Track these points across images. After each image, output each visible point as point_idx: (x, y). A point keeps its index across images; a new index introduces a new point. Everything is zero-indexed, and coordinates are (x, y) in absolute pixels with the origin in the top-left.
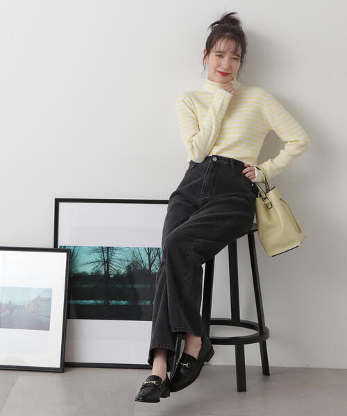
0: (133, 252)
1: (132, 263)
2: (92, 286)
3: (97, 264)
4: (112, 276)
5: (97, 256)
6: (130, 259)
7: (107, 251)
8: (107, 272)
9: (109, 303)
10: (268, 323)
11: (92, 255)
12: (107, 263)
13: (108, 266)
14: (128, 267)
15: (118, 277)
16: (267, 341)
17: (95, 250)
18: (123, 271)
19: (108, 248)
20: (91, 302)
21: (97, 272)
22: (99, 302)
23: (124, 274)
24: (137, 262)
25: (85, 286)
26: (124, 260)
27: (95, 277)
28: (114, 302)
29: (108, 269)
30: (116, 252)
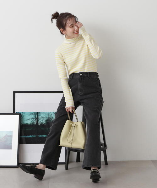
0: (49, 114)
1: (48, 119)
2: (30, 129)
3: (32, 120)
4: (39, 125)
5: (33, 116)
6: (47, 117)
7: (37, 114)
8: (37, 123)
9: (38, 136)
11: (30, 116)
12: (37, 119)
13: (38, 120)
14: (47, 121)
15: (42, 125)
17: (32, 113)
18: (44, 122)
19: (37, 112)
20: (30, 136)
21: (33, 123)
22: (34, 136)
23: (45, 124)
24: (50, 118)
25: (27, 129)
26: (45, 118)
27: (32, 125)
28: (40, 136)
29: (38, 122)
30: (41, 114)
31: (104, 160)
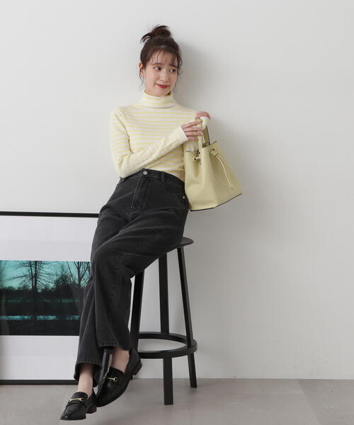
0: (62, 267)
1: (62, 278)
2: (19, 301)
3: (24, 279)
4: (39, 291)
5: (25, 271)
6: (59, 273)
7: (35, 265)
8: (35, 288)
9: (36, 318)
10: (196, 336)
11: (19, 269)
12: (35, 277)
13: (36, 281)
14: (57, 282)
15: (46, 292)
16: (195, 353)
17: (23, 264)
18: (52, 286)
19: (36, 262)
20: (17, 317)
21: (25, 286)
22: (26, 317)
23: (52, 288)
24: (66, 277)
25: (11, 301)
26: (53, 275)
27: (22, 292)
28: (41, 317)
29: (36, 283)
30: (44, 266)
31: (189, 377)
